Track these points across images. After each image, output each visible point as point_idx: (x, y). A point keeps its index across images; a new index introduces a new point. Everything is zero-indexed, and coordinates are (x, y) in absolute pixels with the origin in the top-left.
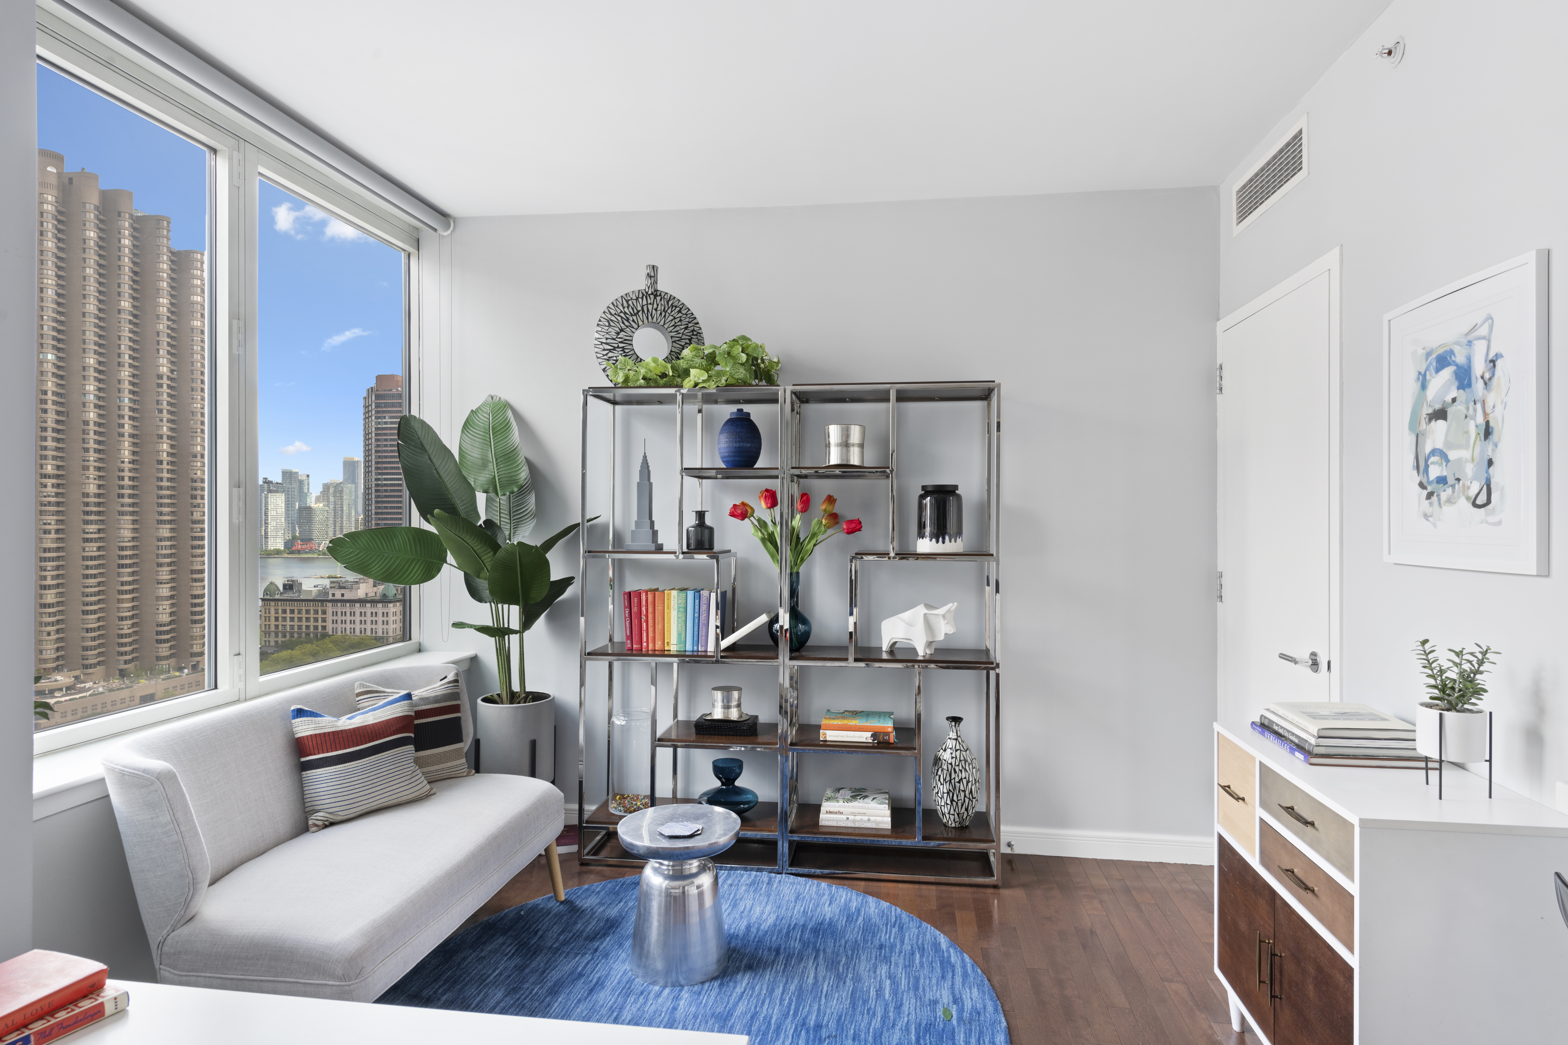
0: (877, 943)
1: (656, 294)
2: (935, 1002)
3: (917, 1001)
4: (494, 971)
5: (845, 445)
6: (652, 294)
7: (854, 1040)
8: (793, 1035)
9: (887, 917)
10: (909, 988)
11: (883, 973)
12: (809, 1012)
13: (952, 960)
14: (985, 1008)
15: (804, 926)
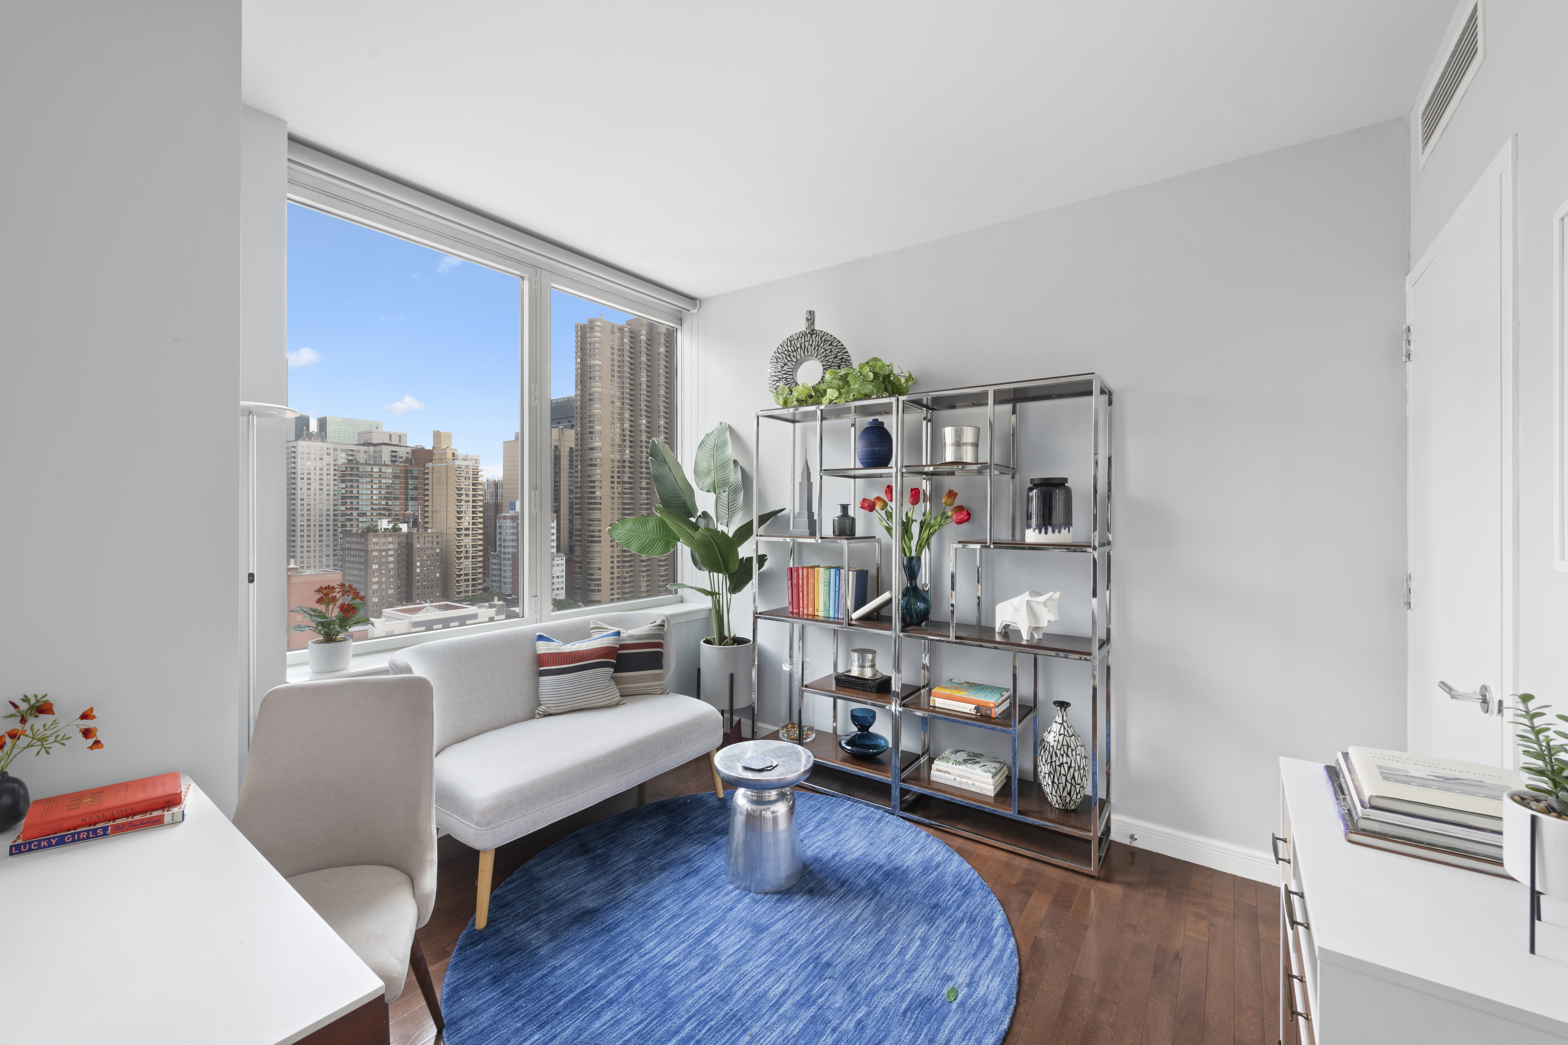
0: (934, 901)
1: (813, 332)
2: (948, 978)
3: (932, 971)
4: (641, 840)
5: (958, 444)
6: (809, 333)
7: (848, 989)
8: (801, 965)
9: (961, 879)
10: (933, 956)
11: (919, 933)
12: (830, 948)
13: (996, 940)
14: (996, 1001)
15: (881, 867)
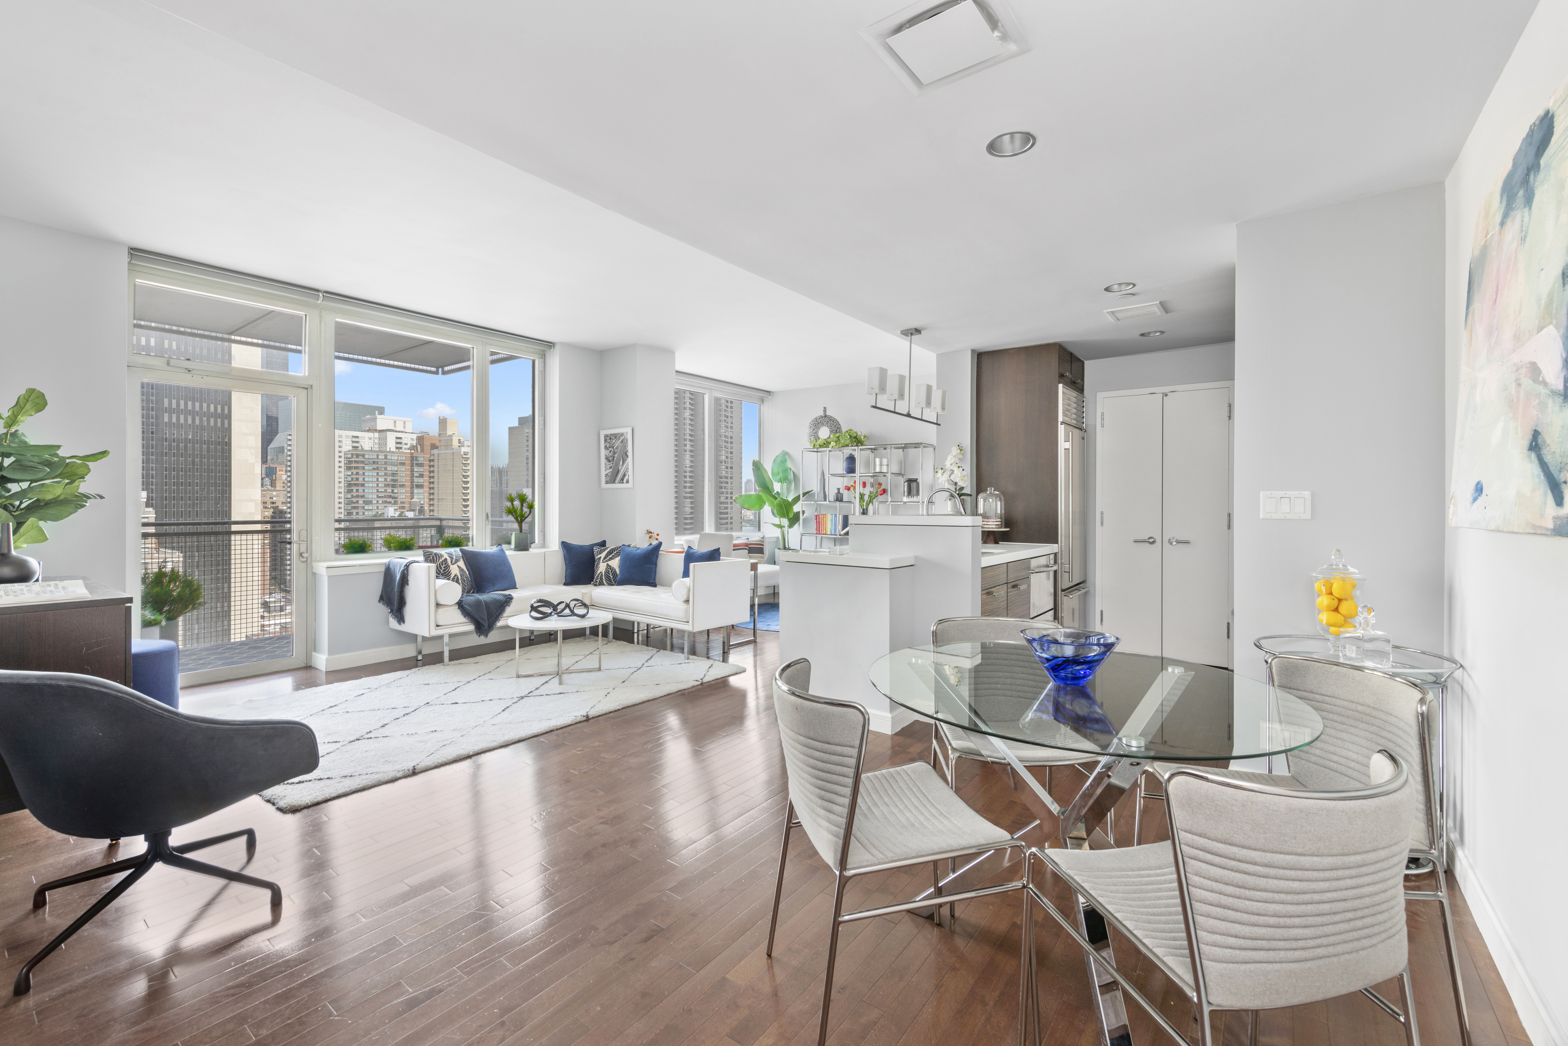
1: (826, 416)
5: (881, 465)
6: (824, 416)
